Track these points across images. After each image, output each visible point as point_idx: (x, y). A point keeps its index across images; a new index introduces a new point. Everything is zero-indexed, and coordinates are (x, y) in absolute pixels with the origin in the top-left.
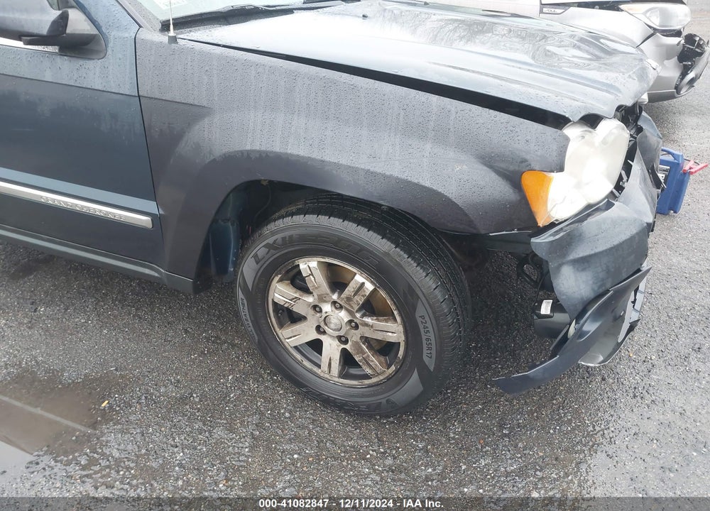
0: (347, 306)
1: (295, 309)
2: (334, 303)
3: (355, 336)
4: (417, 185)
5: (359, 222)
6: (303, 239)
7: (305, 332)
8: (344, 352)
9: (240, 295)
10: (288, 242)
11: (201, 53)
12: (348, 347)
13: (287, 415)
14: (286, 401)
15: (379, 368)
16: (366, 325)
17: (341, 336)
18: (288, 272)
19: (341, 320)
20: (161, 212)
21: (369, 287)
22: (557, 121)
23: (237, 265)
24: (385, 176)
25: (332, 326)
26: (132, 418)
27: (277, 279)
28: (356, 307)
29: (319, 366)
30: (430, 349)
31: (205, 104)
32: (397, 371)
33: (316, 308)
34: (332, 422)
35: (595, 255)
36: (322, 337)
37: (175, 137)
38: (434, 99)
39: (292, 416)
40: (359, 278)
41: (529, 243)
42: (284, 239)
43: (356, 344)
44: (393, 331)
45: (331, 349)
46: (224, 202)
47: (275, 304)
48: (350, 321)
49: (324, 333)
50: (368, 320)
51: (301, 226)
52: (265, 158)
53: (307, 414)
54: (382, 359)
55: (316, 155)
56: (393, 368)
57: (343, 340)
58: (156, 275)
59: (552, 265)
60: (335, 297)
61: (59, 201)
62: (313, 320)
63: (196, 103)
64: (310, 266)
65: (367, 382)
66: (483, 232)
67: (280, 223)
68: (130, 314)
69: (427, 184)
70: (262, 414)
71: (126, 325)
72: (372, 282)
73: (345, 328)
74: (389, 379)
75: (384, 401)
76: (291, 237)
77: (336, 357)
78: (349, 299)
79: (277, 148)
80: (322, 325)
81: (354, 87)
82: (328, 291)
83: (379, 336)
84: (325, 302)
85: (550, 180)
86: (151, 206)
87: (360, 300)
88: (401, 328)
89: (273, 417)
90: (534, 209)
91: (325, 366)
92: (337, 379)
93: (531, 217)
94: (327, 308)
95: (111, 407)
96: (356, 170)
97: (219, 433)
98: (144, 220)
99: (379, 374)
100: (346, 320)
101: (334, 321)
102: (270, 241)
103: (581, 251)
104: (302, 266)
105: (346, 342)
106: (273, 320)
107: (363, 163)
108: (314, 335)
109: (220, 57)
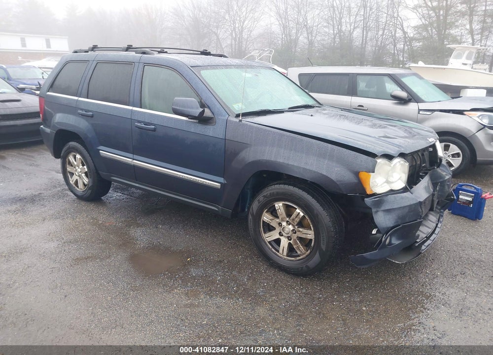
0: (292, 223)
1: (271, 224)
2: (287, 222)
3: (295, 236)
4: (321, 174)
5: (300, 188)
6: (278, 194)
7: (274, 235)
8: (290, 244)
9: (250, 217)
10: (272, 195)
11: (250, 126)
12: (291, 242)
13: (263, 271)
14: (263, 267)
15: (303, 251)
16: (299, 231)
17: (289, 237)
18: (270, 208)
19: (289, 229)
20: (225, 182)
21: (302, 214)
22: (373, 155)
23: (250, 204)
24: (310, 170)
25: (286, 232)
26: (200, 265)
27: (266, 211)
28: (296, 223)
29: (278, 252)
30: (324, 241)
31: (248, 143)
32: (310, 253)
33: (280, 225)
34: (281, 276)
35: (393, 209)
36: (281, 238)
37: (236, 154)
38: (330, 145)
39: (265, 272)
40: (298, 211)
41: (364, 200)
42: (270, 193)
43: (295, 240)
44: (310, 234)
45: (284, 242)
46: (249, 180)
47: (263, 221)
48: (293, 230)
49: (282, 235)
50: (301, 229)
51: (277, 189)
52: (267, 162)
53: (271, 272)
54: (305, 248)
55: (286, 162)
56: (309, 251)
57: (289, 238)
58: (217, 209)
59: (374, 210)
60: (287, 219)
61: (185, 176)
62: (278, 230)
63: (246, 142)
64: (279, 205)
65: (298, 258)
66: (345, 193)
67: (270, 188)
68: (198, 231)
69: (325, 174)
70: (252, 270)
71: (196, 235)
72: (303, 212)
73: (291, 233)
74: (307, 256)
75: (304, 266)
76: (273, 193)
77: (286, 246)
78: (293, 220)
79: (273, 159)
80: (282, 231)
81: (302, 140)
82: (285, 216)
83: (304, 236)
84: (284, 221)
85: (370, 176)
86: (222, 180)
87: (297, 220)
88: (313, 233)
89: (257, 271)
90: (365, 186)
91: (281, 251)
92: (285, 257)
93: (364, 190)
94: (284, 224)
95: (191, 261)
96: (300, 168)
97: (234, 273)
98: (218, 185)
99: (303, 254)
100: (291, 229)
101: (287, 230)
102: (265, 194)
103: (387, 206)
104: (276, 205)
105: (291, 240)
106: (262, 229)
107: (302, 165)
108: (278, 236)
109: (256, 128)
